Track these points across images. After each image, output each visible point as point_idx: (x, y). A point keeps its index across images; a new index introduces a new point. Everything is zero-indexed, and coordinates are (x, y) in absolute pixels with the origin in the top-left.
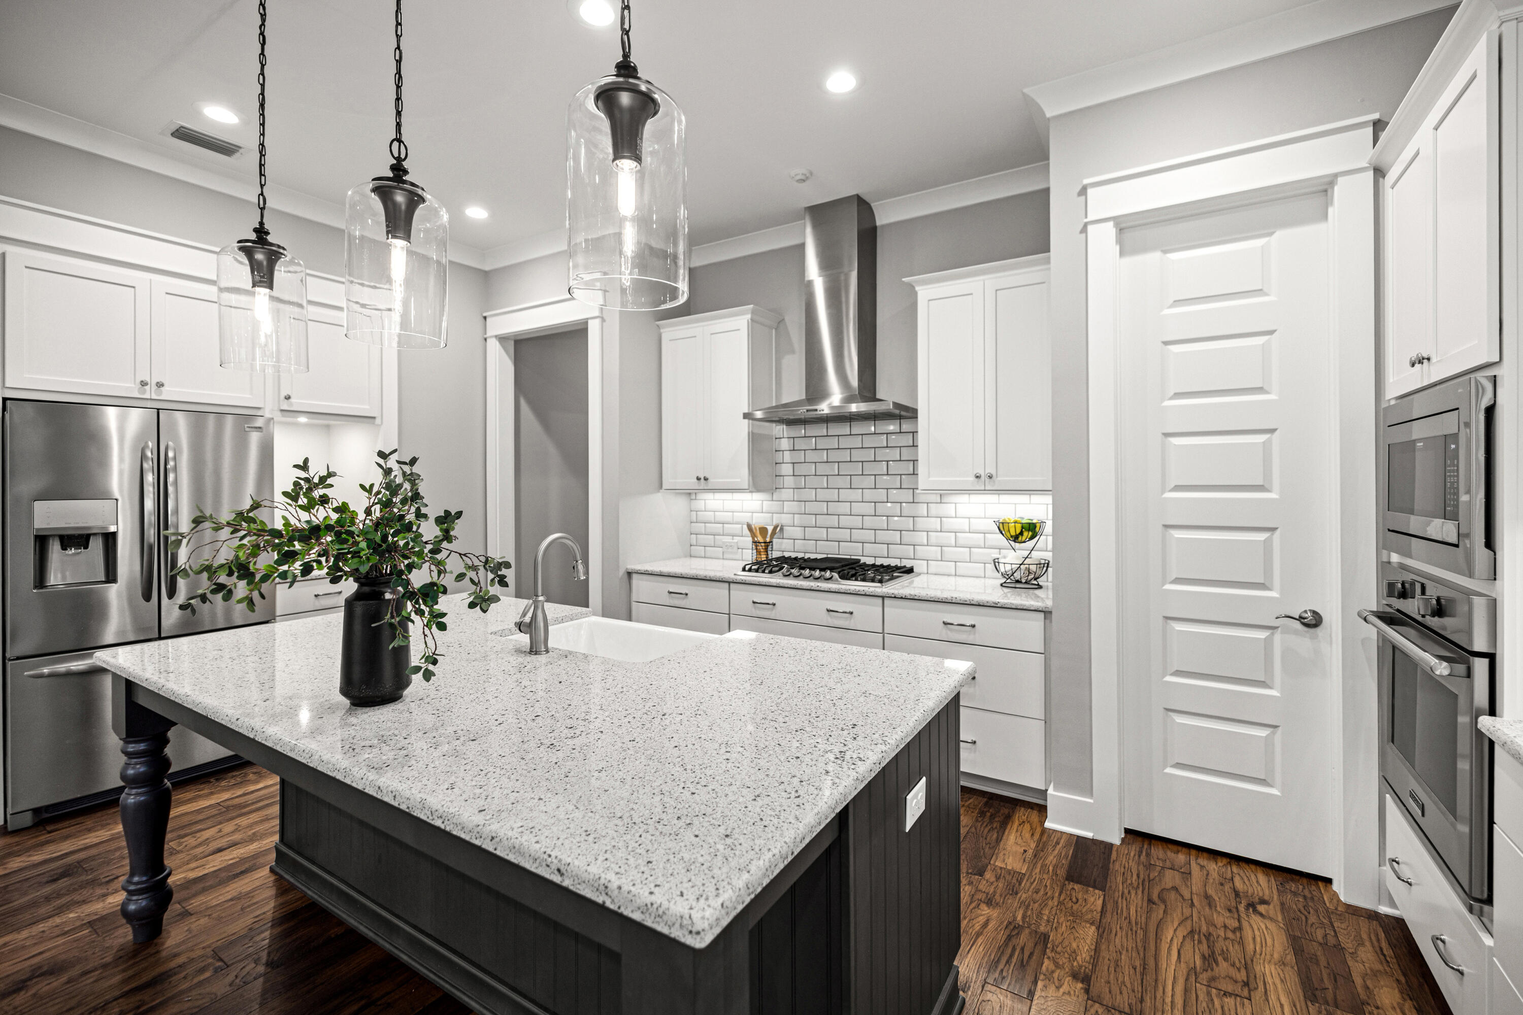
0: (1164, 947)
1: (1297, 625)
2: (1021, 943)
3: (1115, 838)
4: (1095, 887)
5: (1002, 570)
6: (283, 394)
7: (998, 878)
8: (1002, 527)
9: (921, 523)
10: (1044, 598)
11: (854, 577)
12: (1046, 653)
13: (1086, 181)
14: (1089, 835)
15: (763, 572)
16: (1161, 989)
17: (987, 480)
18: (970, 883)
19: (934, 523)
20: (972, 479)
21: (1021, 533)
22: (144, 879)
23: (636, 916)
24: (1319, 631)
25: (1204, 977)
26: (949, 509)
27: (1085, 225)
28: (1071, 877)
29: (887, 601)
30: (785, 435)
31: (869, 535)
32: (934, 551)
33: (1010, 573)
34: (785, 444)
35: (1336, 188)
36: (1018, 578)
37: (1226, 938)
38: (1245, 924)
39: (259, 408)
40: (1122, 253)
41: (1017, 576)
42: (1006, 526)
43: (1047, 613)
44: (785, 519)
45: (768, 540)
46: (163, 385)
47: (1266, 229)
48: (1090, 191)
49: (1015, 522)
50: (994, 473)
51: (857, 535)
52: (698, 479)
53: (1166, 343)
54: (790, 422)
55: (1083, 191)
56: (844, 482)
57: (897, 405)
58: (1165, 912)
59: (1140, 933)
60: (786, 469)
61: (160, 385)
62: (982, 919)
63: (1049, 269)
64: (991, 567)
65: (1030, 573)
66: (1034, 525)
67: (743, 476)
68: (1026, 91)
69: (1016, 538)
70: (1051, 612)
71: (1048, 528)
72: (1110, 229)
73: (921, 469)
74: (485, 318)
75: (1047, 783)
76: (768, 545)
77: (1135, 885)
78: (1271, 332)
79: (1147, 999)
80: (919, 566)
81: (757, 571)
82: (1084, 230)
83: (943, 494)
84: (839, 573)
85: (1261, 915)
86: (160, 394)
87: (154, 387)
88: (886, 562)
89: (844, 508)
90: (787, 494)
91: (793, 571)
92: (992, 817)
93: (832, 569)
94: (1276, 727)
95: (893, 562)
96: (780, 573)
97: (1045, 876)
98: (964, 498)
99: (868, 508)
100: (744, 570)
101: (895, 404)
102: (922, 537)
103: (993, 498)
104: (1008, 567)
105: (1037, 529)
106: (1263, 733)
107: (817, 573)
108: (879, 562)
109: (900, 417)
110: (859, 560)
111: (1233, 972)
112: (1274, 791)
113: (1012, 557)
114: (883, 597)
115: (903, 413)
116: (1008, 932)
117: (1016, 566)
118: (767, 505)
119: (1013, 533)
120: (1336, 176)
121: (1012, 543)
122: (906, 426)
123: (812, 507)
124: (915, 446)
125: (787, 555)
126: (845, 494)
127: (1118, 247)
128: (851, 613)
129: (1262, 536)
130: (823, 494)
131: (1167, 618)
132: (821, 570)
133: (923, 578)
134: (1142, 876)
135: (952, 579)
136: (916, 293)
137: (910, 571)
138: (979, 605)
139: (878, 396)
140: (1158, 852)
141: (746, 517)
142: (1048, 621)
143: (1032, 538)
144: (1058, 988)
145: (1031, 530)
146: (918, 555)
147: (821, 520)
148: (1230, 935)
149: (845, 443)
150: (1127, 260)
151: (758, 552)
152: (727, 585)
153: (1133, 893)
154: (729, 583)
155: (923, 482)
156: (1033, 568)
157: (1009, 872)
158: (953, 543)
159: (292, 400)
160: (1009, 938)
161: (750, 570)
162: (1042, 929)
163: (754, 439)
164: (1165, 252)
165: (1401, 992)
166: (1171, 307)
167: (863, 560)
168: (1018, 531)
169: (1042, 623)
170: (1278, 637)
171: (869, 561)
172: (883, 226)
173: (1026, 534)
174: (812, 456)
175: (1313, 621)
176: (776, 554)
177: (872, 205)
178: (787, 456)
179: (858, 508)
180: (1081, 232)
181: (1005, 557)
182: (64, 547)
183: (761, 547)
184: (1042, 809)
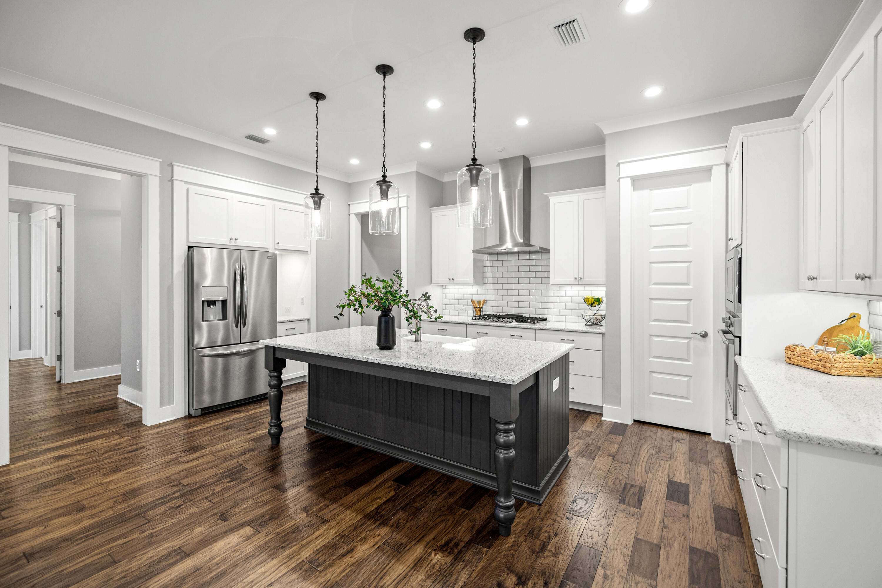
0: (642, 450)
1: (699, 337)
2: (591, 448)
3: (630, 422)
4: (620, 435)
5: (586, 318)
6: (276, 242)
7: (583, 433)
8: (586, 300)
9: (551, 299)
10: (602, 329)
11: (522, 321)
12: (603, 351)
13: (620, 161)
14: (619, 421)
15: (482, 320)
16: (639, 458)
17: (580, 280)
18: (572, 434)
19: (556, 299)
20: (573, 279)
21: (594, 303)
22: (276, 421)
23: (497, 381)
24: (707, 339)
25: (655, 456)
26: (563, 293)
27: (619, 179)
28: (610, 433)
29: (537, 331)
30: (488, 260)
31: (526, 304)
32: (556, 312)
33: (589, 319)
34: (488, 264)
35: (713, 170)
36: (592, 322)
37: (666, 448)
38: (674, 445)
39: (267, 248)
40: (634, 190)
41: (592, 321)
42: (587, 299)
43: (603, 334)
44: (488, 298)
45: (481, 307)
46: (237, 239)
47: (688, 183)
48: (621, 165)
49: (591, 298)
50: (582, 277)
51: (521, 304)
52: (449, 279)
53: (651, 226)
54: (491, 254)
55: (619, 165)
56: (515, 281)
57: (541, 248)
58: (645, 442)
59: (635, 447)
60: (489, 275)
61: (236, 239)
62: (576, 443)
63: (605, 192)
64: (581, 318)
65: (597, 319)
66: (599, 299)
67: (470, 279)
68: (596, 124)
69: (591, 305)
70: (605, 334)
71: (604, 302)
72: (629, 181)
73: (551, 275)
74: (349, 205)
75: (603, 404)
76: (481, 309)
77: (635, 435)
78: (690, 223)
79: (634, 461)
80: (549, 318)
81: (479, 319)
82: (619, 180)
83: (560, 286)
84: (515, 320)
85: (681, 443)
86: (236, 243)
87: (234, 240)
88: (535, 316)
89: (516, 292)
90: (489, 286)
91: (495, 319)
92: (581, 417)
93: (512, 318)
94: (691, 376)
95: (538, 316)
96: (489, 320)
97: (601, 432)
98: (569, 288)
99: (526, 292)
100: (473, 319)
101: (540, 247)
102: (550, 305)
103: (582, 288)
104: (588, 317)
105: (600, 301)
106: (686, 379)
107: (506, 320)
108: (531, 316)
109: (541, 252)
110: (523, 315)
111: (666, 455)
112: (690, 401)
113: (590, 313)
114: (535, 329)
115: (542, 251)
116: (586, 446)
117: (591, 317)
118: (480, 291)
119: (590, 303)
120: (713, 165)
121: (590, 307)
122: (544, 256)
123: (500, 292)
124: (548, 265)
125: (489, 313)
126: (516, 287)
127: (632, 187)
128: (521, 336)
129: (686, 303)
130: (506, 286)
131: (651, 335)
132: (508, 318)
133: (552, 323)
134: (638, 433)
135: (564, 323)
136: (549, 200)
137: (545, 320)
138: (576, 332)
139: (531, 243)
140: (645, 428)
141: (470, 297)
142: (604, 338)
143: (598, 305)
144: (603, 458)
145: (597, 301)
146: (549, 313)
147: (505, 298)
148: (667, 447)
149: (516, 263)
150: (637, 193)
151: (476, 312)
152: (465, 325)
153: (634, 437)
154: (466, 324)
155: (552, 281)
156: (599, 317)
157: (587, 431)
158: (564, 308)
159: (279, 244)
160: (586, 447)
161: (475, 319)
162: (599, 445)
163: (475, 261)
164: (651, 190)
165: (724, 460)
166: (653, 212)
167: (524, 315)
168: (592, 302)
169: (601, 339)
170: (692, 342)
171: (527, 316)
172: (534, 167)
173: (596, 303)
174: (500, 269)
175: (704, 335)
176: (484, 313)
177: (529, 158)
178: (489, 269)
179: (522, 292)
180: (618, 181)
181: (587, 313)
182: (208, 306)
183: (478, 310)
184: (601, 415)
